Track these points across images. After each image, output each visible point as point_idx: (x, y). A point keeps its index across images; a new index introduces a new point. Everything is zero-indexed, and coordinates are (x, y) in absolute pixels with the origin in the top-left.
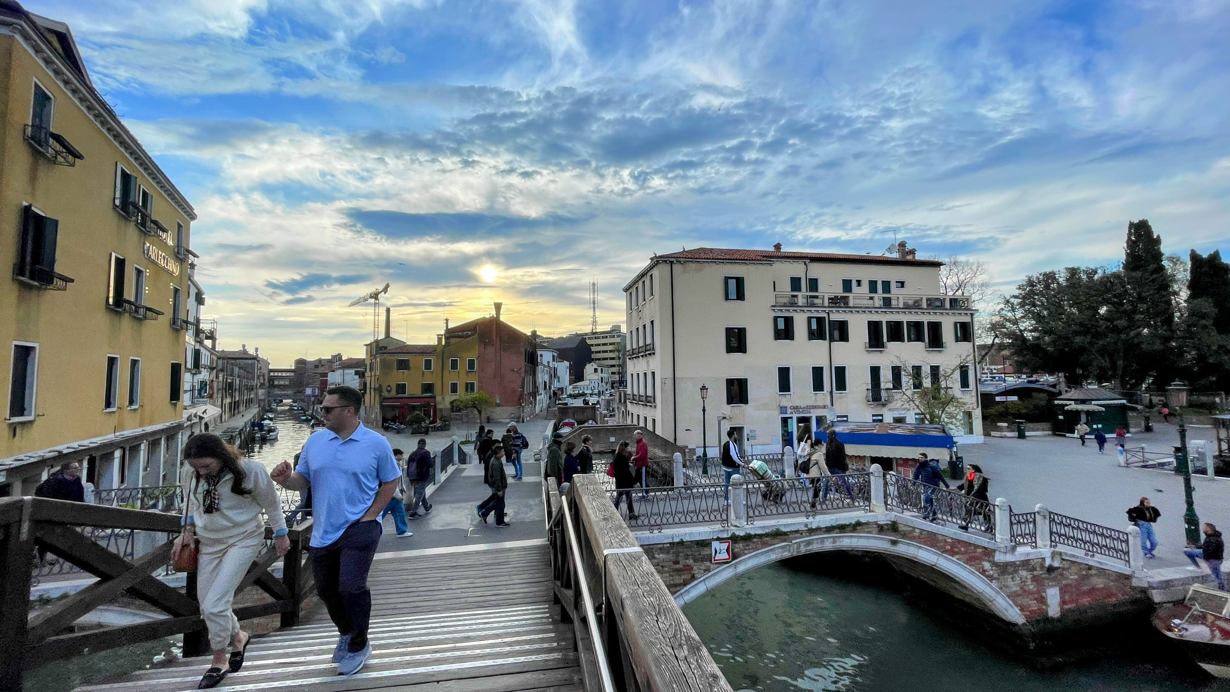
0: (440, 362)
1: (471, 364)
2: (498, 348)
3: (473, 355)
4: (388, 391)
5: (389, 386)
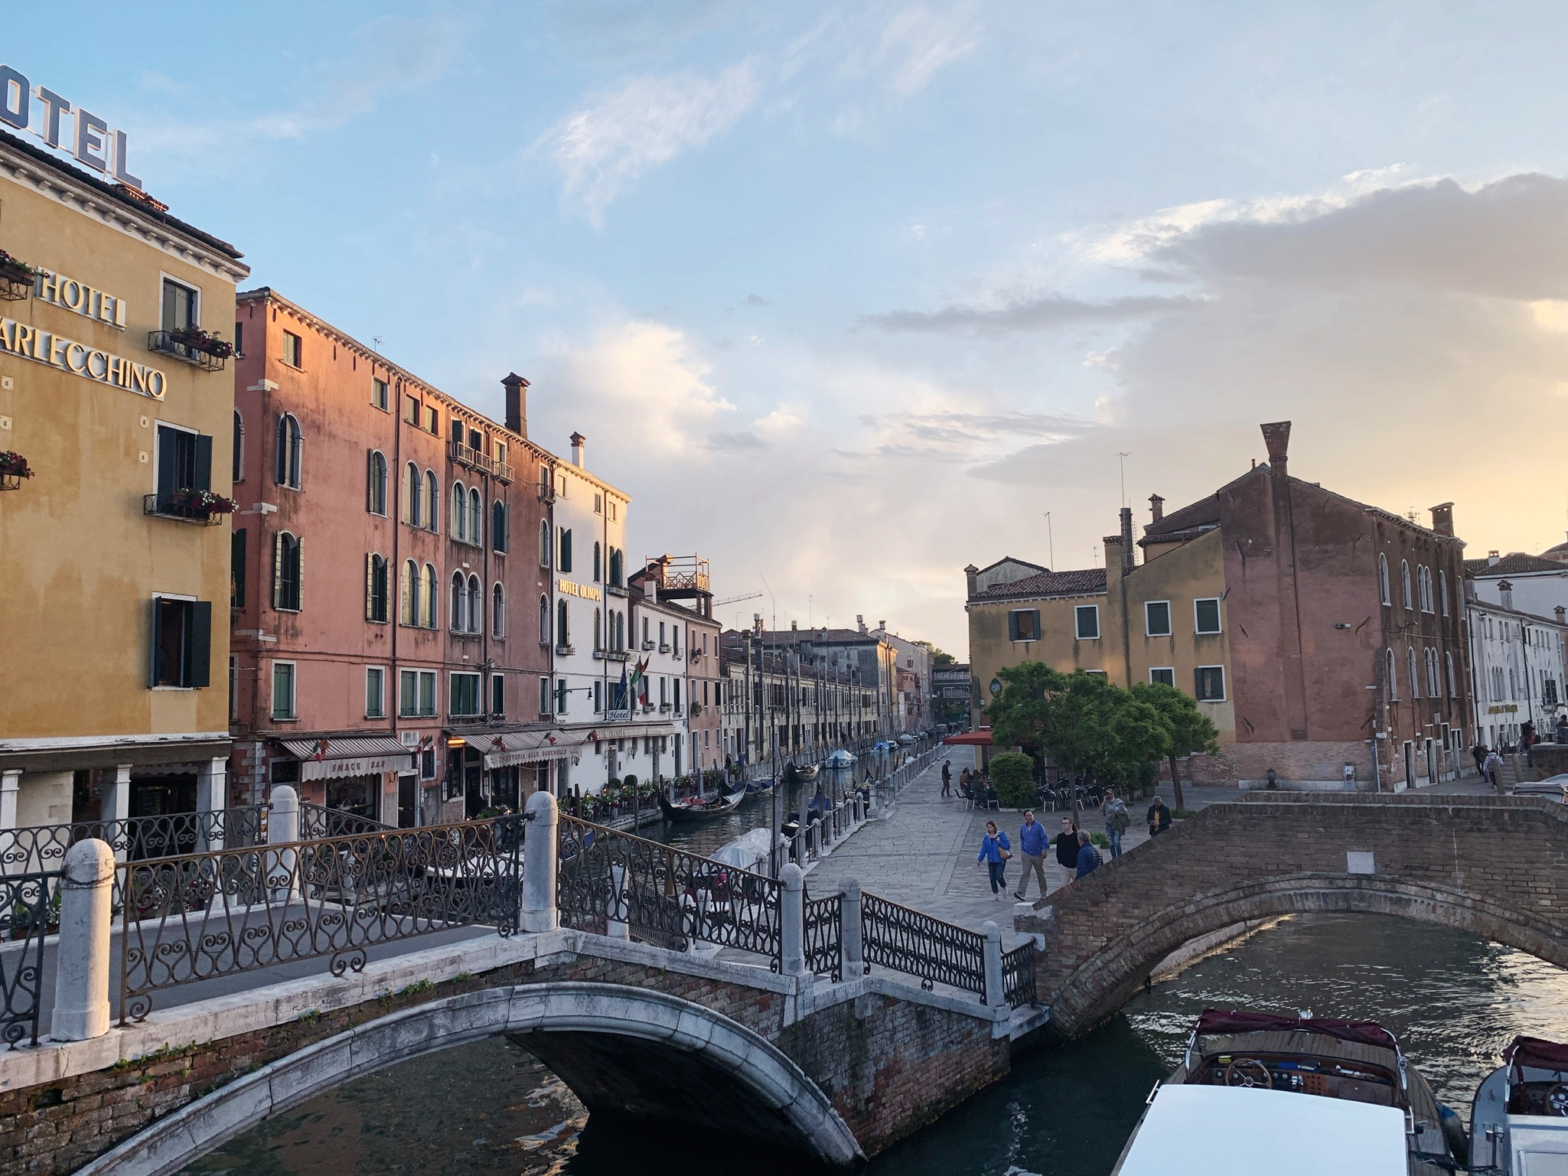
0: (1118, 612)
1: (1207, 614)
2: (1286, 560)
3: (1210, 587)
4: (993, 694)
5: (995, 681)
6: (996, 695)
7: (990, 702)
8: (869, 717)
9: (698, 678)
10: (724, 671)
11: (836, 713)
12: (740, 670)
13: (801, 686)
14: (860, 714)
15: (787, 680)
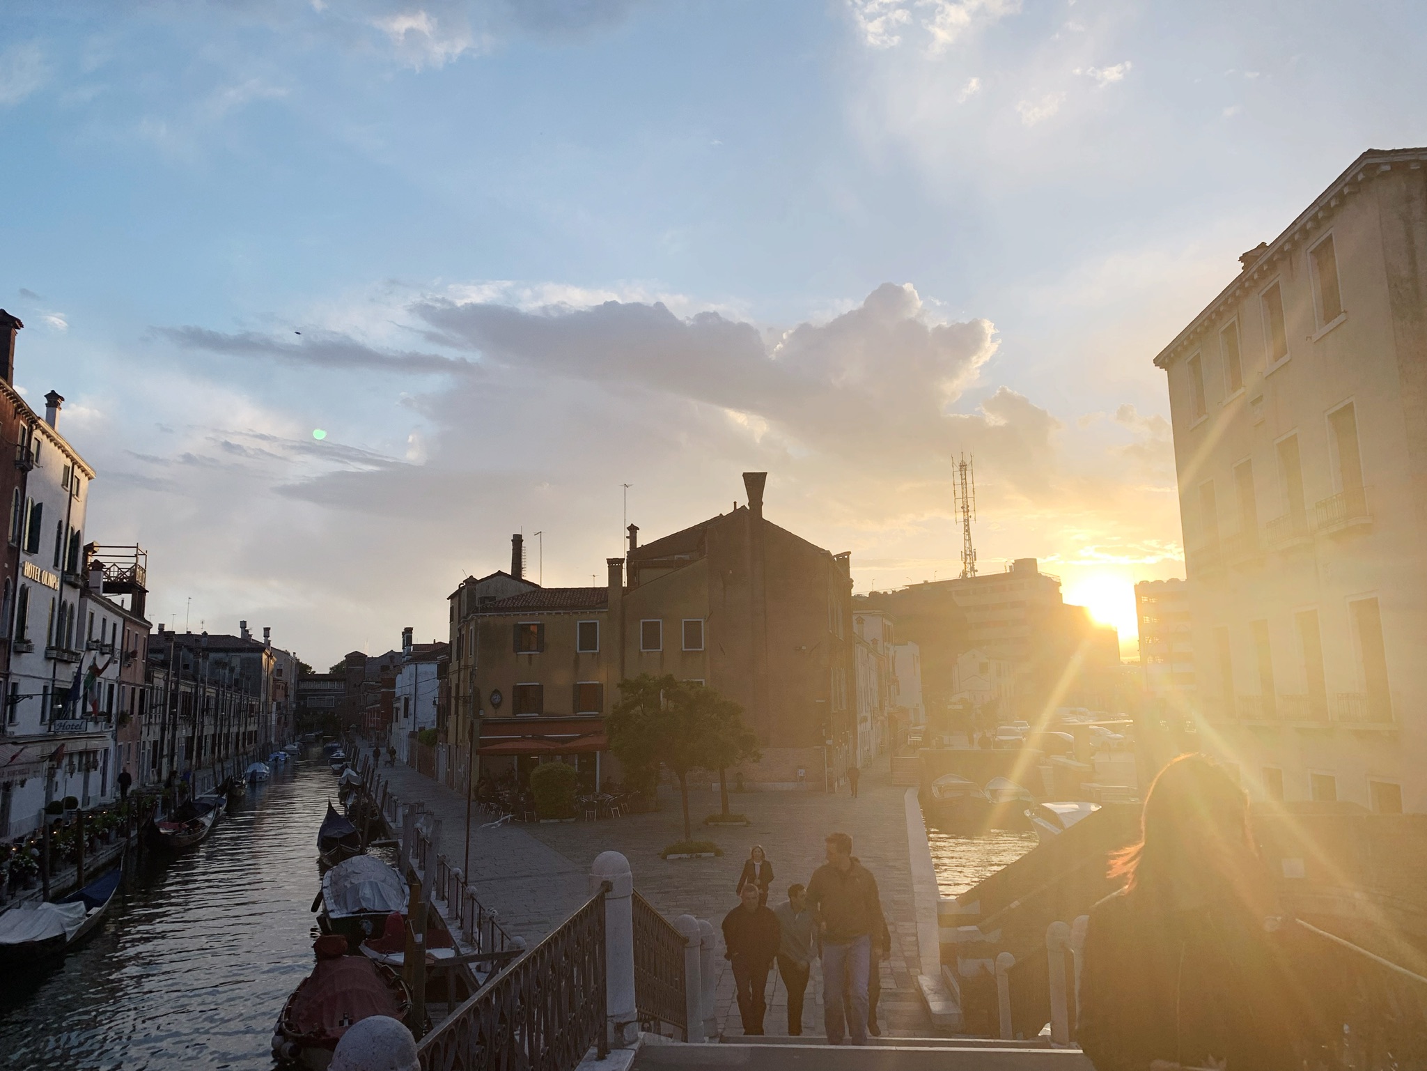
0: (618, 628)
1: (693, 633)
2: (758, 590)
4: (493, 705)
5: (496, 692)
6: (496, 706)
7: (489, 713)
8: (252, 728)
9: (127, 683)
10: (149, 678)
11: (229, 723)
12: (161, 676)
13: (207, 694)
14: (246, 724)
15: (197, 688)
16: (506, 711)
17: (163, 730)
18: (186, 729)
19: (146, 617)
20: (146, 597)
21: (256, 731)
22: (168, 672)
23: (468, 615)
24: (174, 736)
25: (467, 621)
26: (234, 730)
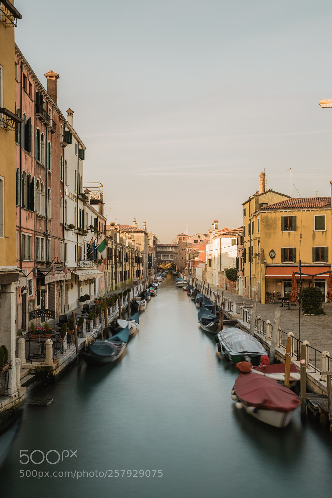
4: (271, 257)
5: (272, 251)
6: (273, 258)
7: (269, 261)
8: (142, 268)
10: (106, 243)
11: (134, 265)
12: (110, 243)
13: (126, 252)
14: (140, 266)
15: (122, 249)
16: (278, 260)
17: (112, 267)
18: (120, 267)
19: (104, 215)
20: (104, 206)
21: (143, 270)
22: (113, 241)
23: (256, 212)
24: (116, 270)
25: (256, 215)
26: (136, 269)
